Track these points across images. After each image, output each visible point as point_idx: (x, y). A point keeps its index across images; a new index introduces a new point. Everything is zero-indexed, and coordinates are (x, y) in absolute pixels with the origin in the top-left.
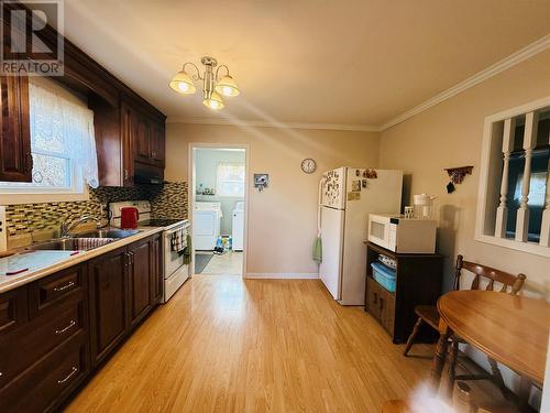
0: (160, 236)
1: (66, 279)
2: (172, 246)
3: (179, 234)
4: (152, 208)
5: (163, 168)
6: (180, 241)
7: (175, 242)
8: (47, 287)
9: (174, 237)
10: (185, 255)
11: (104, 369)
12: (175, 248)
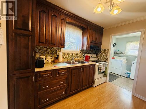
0: (94, 65)
1: (64, 71)
2: (99, 69)
3: (102, 66)
4: (97, 57)
5: (101, 44)
6: (102, 68)
7: (100, 68)
8: (59, 71)
9: (100, 67)
10: (105, 73)
11: (72, 97)
12: (100, 70)
